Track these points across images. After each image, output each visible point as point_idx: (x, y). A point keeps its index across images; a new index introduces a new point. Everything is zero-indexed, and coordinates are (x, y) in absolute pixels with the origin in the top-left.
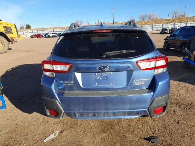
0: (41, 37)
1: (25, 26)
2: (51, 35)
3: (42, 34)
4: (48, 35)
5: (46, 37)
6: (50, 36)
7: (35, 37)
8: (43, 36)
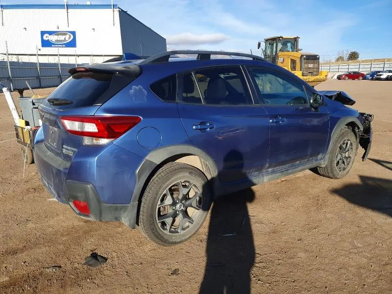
0: (361, 78)
1: (348, 56)
2: (384, 76)
3: (365, 73)
4: (377, 75)
5: (372, 79)
6: (382, 77)
7: (347, 78)
8: (366, 77)
